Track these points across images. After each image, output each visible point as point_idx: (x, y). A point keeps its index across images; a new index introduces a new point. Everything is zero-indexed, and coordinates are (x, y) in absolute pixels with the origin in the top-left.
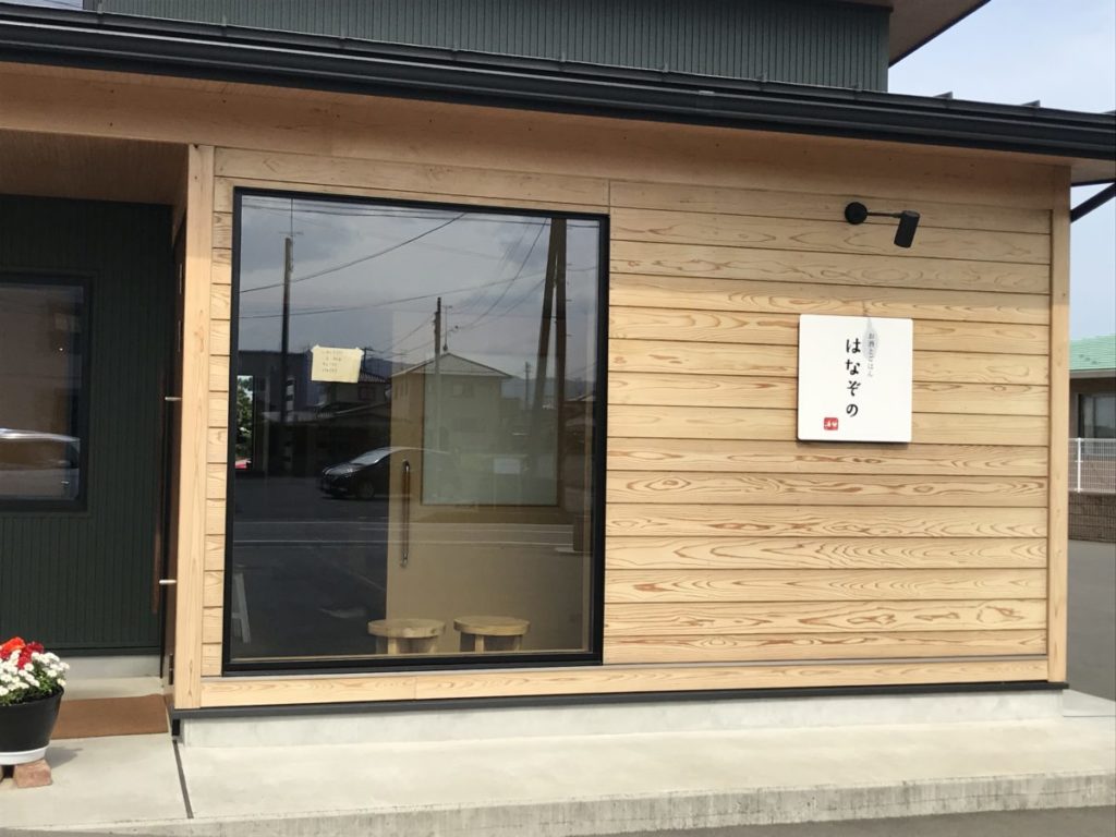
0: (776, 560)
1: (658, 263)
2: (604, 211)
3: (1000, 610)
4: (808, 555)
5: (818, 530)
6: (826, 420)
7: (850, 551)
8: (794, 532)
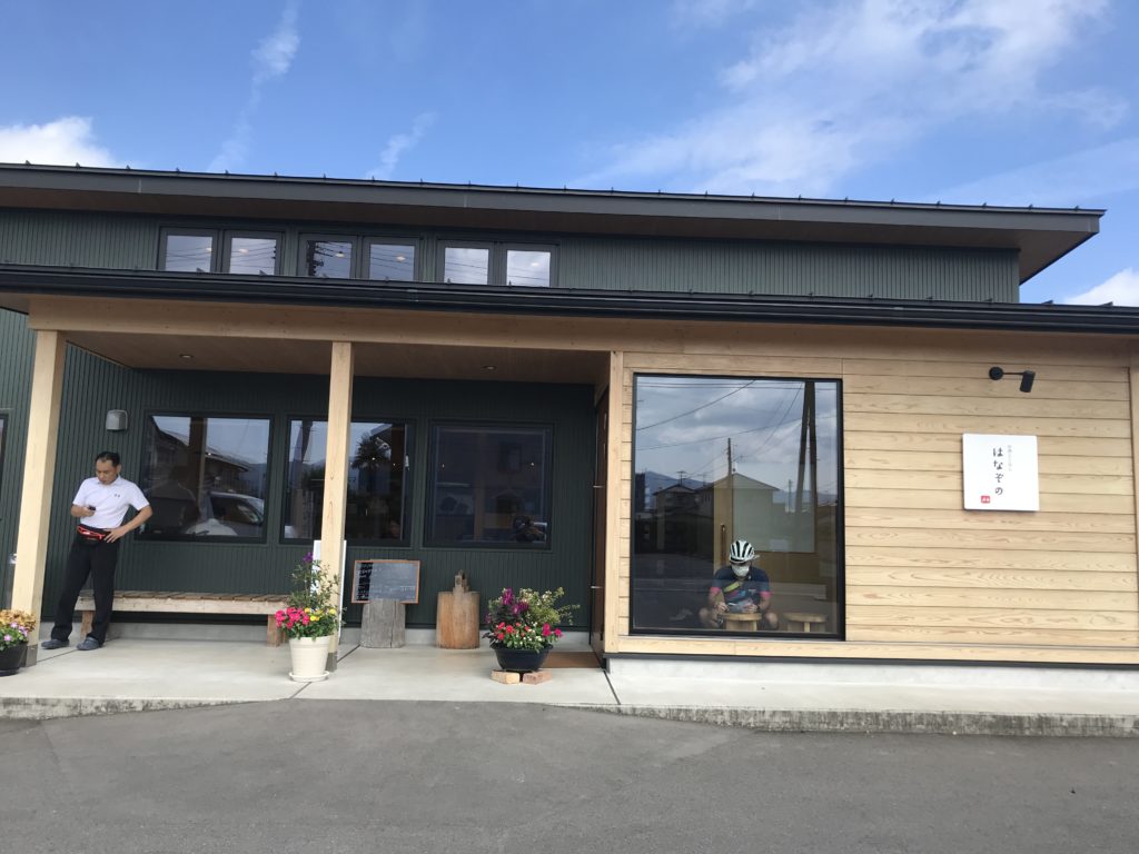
0: (953, 582)
1: (873, 405)
2: (838, 377)
3: (1107, 618)
4: (974, 579)
5: (981, 564)
6: (983, 497)
7: (1001, 578)
8: (964, 565)
